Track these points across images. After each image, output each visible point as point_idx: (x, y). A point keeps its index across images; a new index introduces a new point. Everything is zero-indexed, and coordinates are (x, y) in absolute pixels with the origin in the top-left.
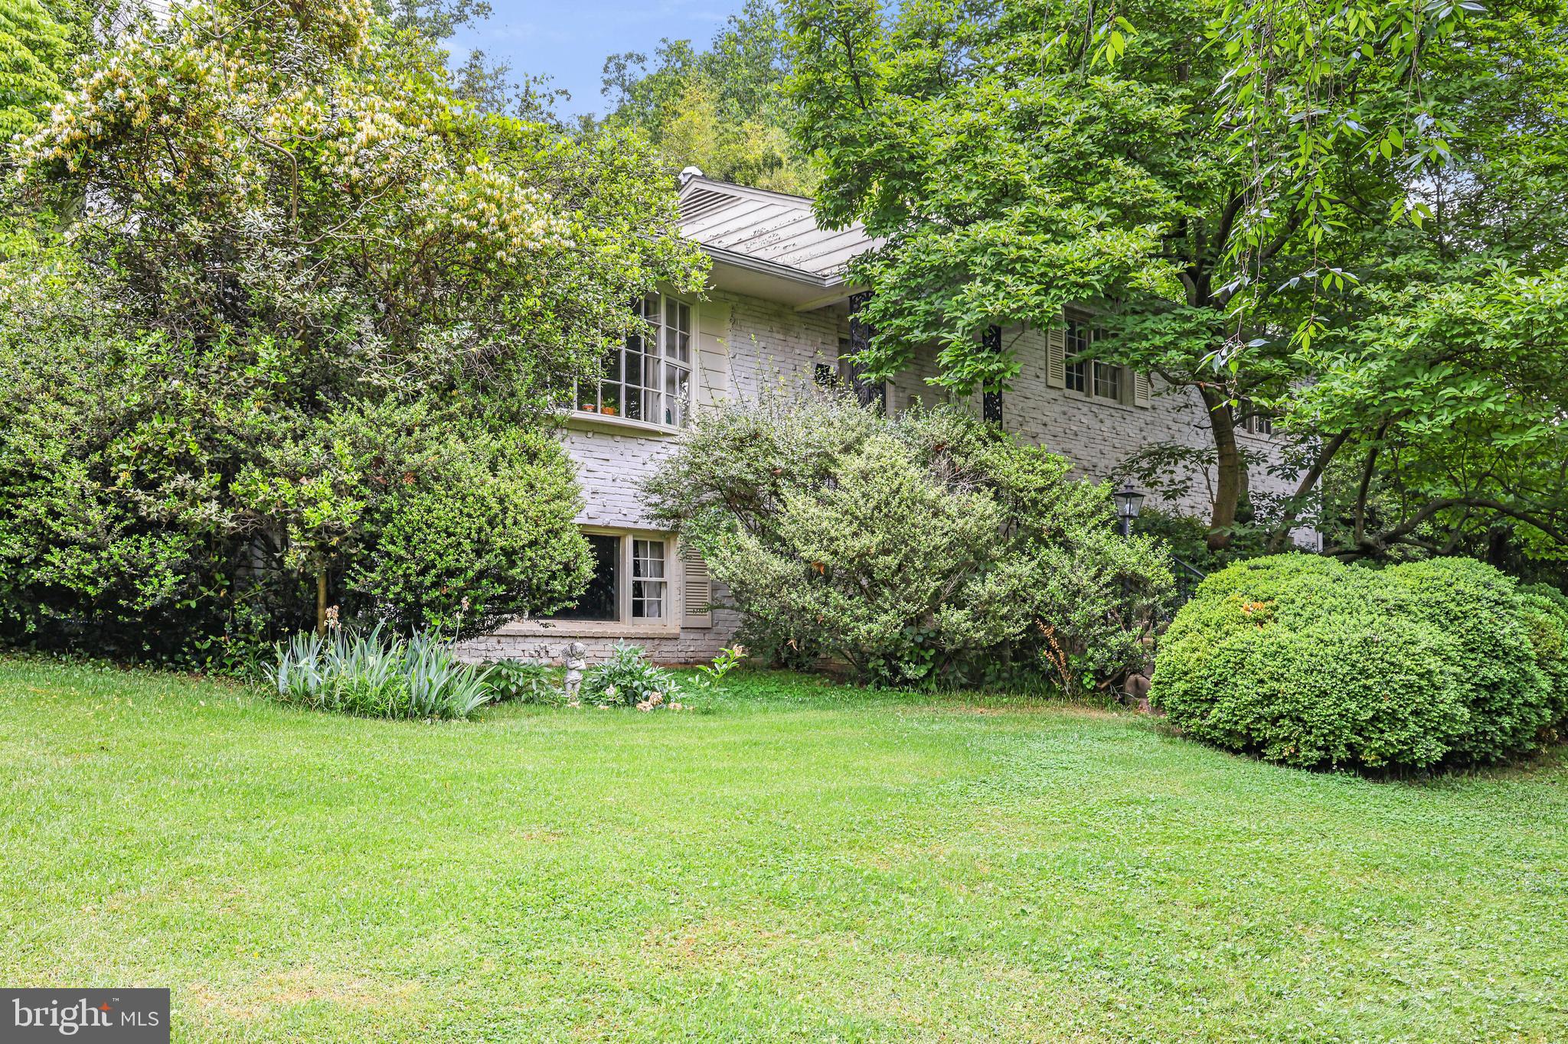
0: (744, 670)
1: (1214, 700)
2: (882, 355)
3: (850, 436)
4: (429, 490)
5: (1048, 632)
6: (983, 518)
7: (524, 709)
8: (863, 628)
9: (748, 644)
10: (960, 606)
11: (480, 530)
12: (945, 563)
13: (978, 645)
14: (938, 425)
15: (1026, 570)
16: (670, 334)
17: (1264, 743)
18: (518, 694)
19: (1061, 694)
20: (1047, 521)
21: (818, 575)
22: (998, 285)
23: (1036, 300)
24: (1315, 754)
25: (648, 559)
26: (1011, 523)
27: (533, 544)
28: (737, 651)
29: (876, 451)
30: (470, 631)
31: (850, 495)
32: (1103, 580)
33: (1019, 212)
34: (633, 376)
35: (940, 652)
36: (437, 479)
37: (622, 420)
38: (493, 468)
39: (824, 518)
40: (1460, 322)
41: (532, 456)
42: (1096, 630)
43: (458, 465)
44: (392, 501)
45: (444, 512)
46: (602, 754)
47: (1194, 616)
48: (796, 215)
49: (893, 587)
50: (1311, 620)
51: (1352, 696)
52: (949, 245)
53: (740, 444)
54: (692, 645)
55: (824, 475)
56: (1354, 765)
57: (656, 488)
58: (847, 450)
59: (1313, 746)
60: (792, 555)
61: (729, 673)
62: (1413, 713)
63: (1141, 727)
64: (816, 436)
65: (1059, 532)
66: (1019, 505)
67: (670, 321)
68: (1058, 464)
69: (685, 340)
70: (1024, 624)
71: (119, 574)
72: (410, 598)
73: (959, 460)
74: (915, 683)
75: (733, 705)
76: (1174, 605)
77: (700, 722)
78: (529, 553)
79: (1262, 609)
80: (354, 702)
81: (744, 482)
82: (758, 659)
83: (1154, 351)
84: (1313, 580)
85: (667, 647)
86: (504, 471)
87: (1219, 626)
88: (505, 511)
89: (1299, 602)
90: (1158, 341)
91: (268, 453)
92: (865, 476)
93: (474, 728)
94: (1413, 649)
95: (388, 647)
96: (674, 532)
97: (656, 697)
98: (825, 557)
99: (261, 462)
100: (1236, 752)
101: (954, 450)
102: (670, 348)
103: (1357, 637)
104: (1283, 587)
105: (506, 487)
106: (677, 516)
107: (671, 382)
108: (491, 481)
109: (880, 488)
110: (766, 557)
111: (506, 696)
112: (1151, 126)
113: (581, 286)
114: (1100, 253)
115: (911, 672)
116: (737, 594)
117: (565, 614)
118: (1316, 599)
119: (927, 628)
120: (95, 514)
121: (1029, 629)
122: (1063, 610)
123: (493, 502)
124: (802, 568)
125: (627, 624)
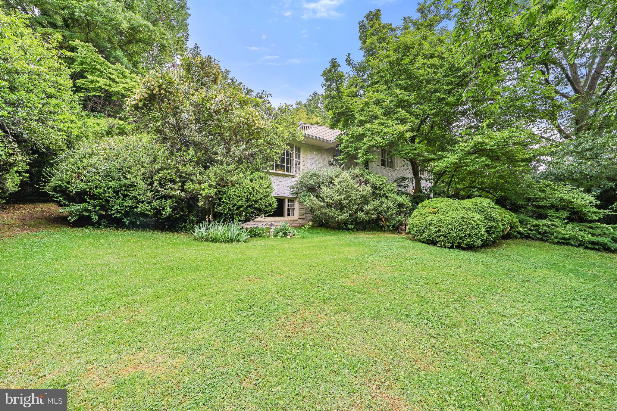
0: (312, 227)
1: (424, 232)
2: (344, 157)
3: (337, 174)
4: (235, 186)
5: (382, 217)
6: (368, 191)
7: (259, 238)
8: (340, 217)
9: (313, 221)
10: (362, 211)
11: (248, 196)
12: (359, 202)
13: (366, 221)
14: (357, 171)
15: (377, 203)
16: (296, 154)
17: (437, 242)
18: (258, 235)
19: (384, 231)
20: (382, 192)
21: (329, 205)
22: (372, 138)
23: (381, 141)
24: (450, 244)
25: (291, 203)
26: (373, 193)
27: (261, 199)
28: (311, 223)
29: (343, 176)
30: (247, 220)
31: (337, 186)
32: (395, 205)
33: (377, 121)
34: (288, 163)
35: (357, 222)
36: (237, 184)
37: (285, 173)
38: (251, 181)
39: (331, 192)
40: (480, 143)
41: (261, 178)
42: (393, 216)
43: (242, 180)
44: (225, 189)
45: (238, 191)
46: (276, 251)
47: (418, 212)
48: (324, 130)
49: (347, 208)
50: (447, 213)
51: (459, 230)
52: (360, 130)
53: (311, 177)
54: (300, 222)
55: (331, 183)
56: (459, 247)
57: (293, 187)
58: (336, 177)
59: (449, 243)
60: (323, 201)
61: (308, 228)
62: (475, 234)
63: (404, 238)
64: (329, 174)
65: (385, 194)
66: (375, 188)
67: (296, 151)
68: (385, 179)
69: (299, 155)
70: (377, 215)
71: (156, 209)
72: (230, 213)
73: (362, 178)
74: (351, 229)
75: (309, 236)
76: (412, 210)
77: (301, 240)
78: (260, 201)
79: (435, 210)
80: (214, 239)
81: (312, 185)
82: (315, 225)
83: (406, 154)
84: (447, 203)
85: (295, 223)
86: (254, 181)
87: (424, 214)
88: (254, 191)
89: (444, 208)
90: (407, 151)
91: (194, 178)
92: (340, 182)
93: (245, 244)
94: (474, 219)
95: (224, 224)
96: (297, 197)
97: (291, 234)
98: (331, 201)
99: (192, 180)
100: (429, 244)
101: (361, 176)
102: (296, 157)
103: (460, 217)
104: (439, 205)
105: (254, 185)
106: (297, 193)
107: (296, 165)
108: (251, 184)
109: (344, 185)
110: (317, 202)
111: (255, 236)
112: (407, 101)
113: (273, 137)
114: (396, 130)
115: (351, 227)
116: (311, 210)
117: (270, 216)
118: (448, 208)
119: (354, 217)
120: (149, 194)
121: (378, 216)
122: (385, 212)
123: (251, 189)
124: (325, 204)
125: (286, 218)
